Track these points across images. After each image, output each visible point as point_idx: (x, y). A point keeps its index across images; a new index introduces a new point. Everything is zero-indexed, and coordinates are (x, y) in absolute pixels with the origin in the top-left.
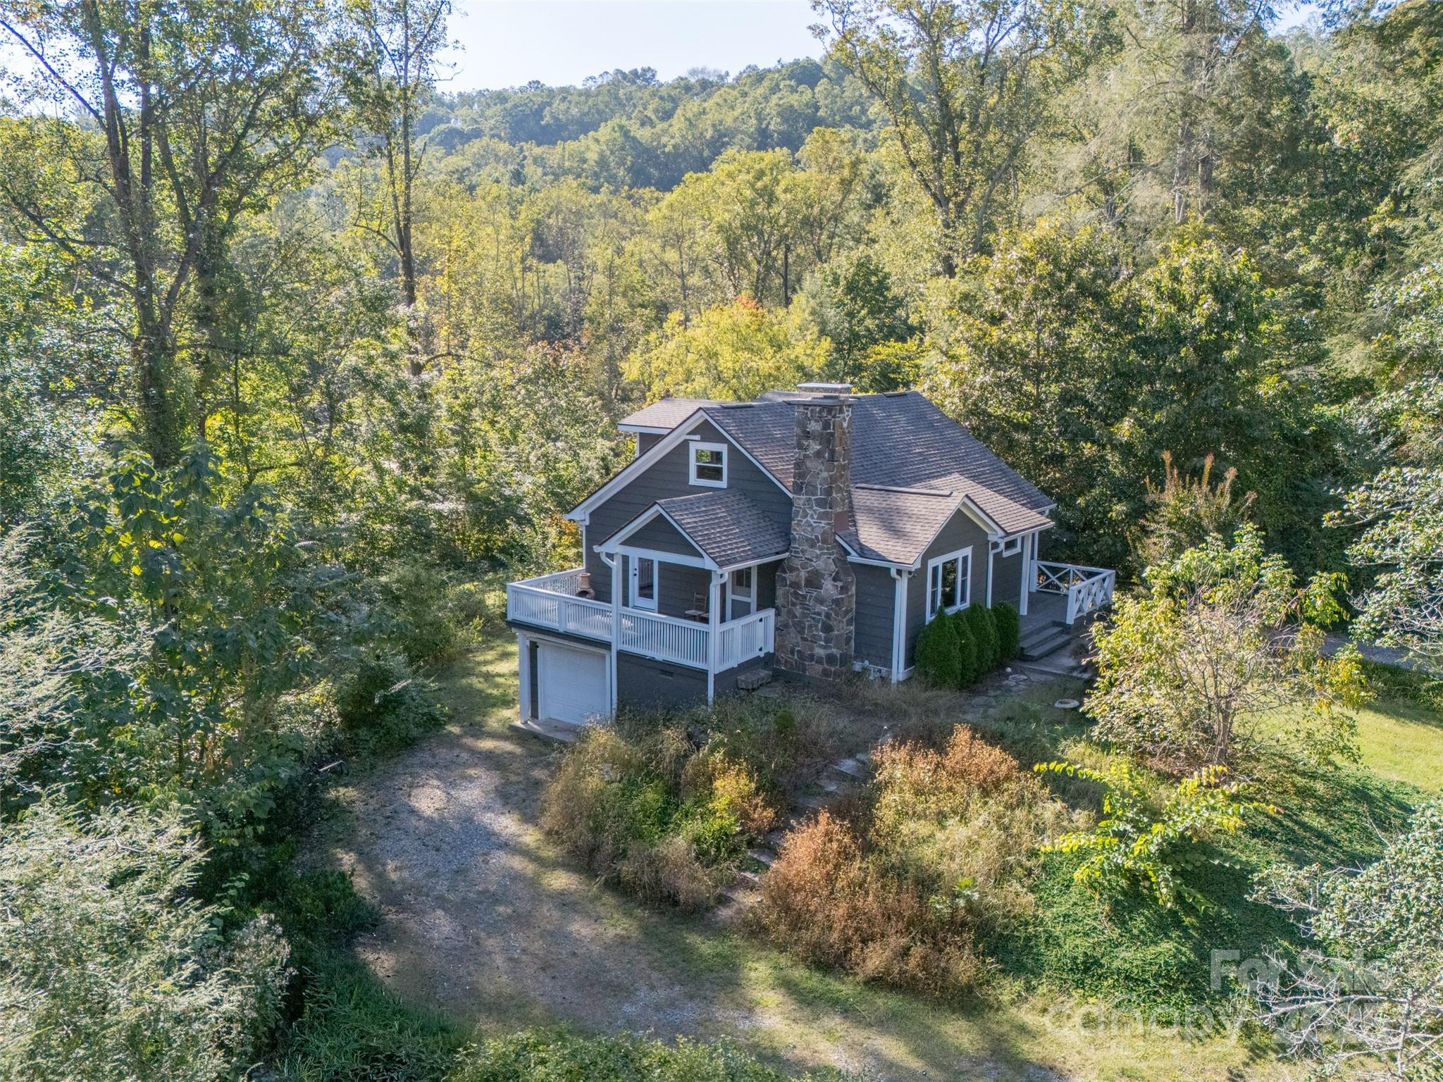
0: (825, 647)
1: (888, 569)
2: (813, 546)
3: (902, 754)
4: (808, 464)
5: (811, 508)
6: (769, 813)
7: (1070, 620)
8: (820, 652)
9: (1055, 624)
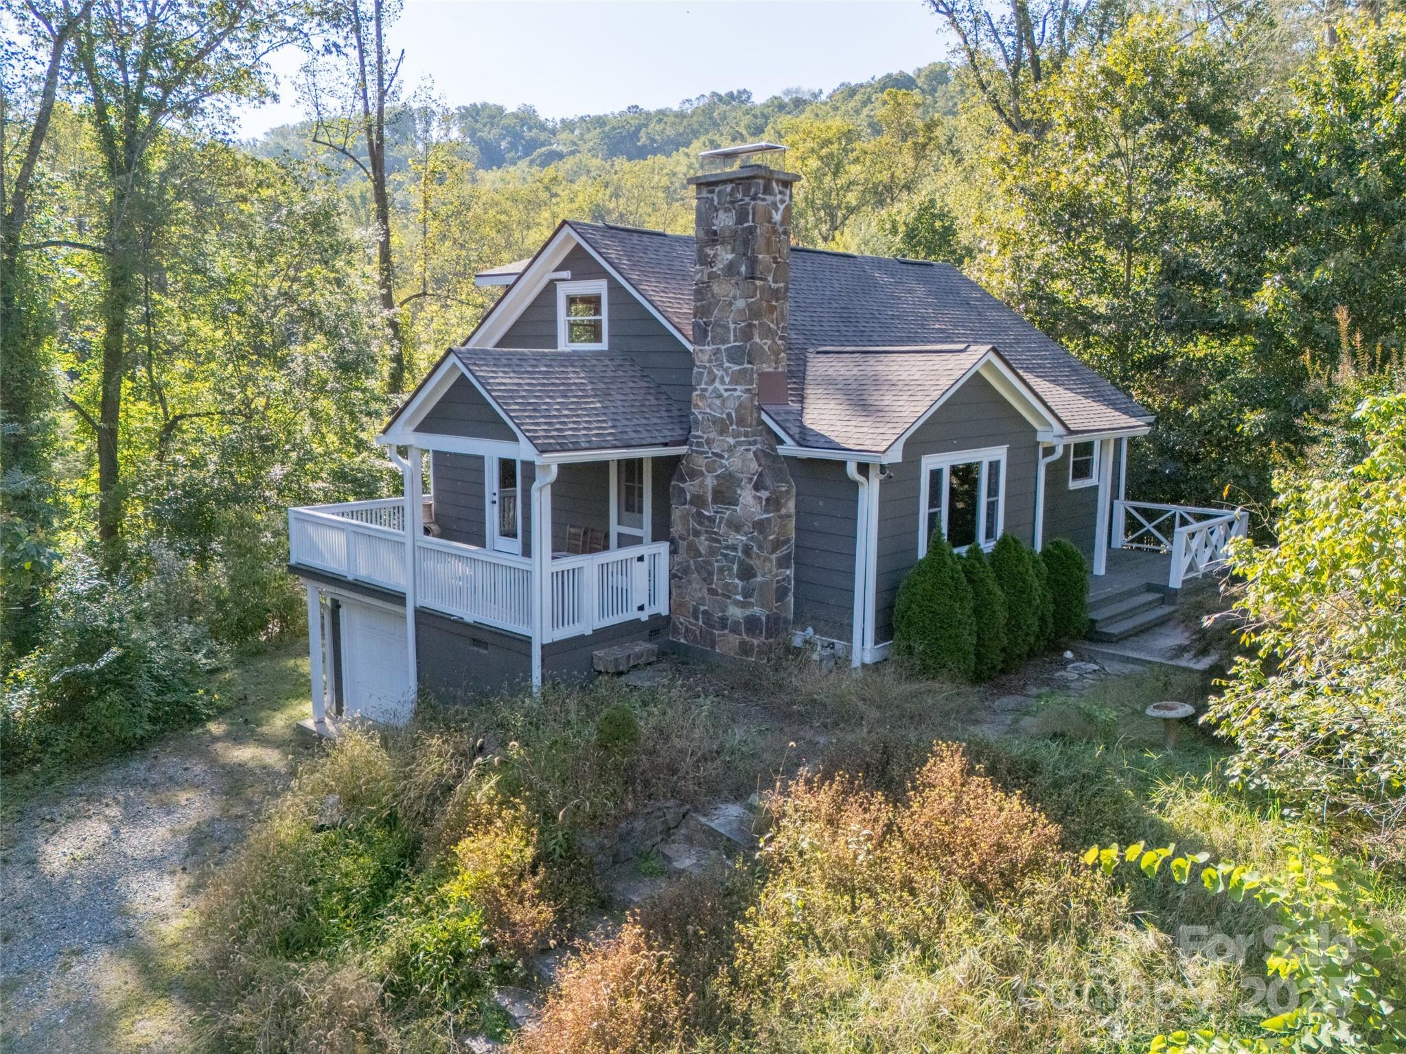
0: (743, 605)
1: (843, 464)
2: (723, 432)
3: (825, 798)
4: (716, 288)
5: (721, 365)
6: (547, 913)
7: (1176, 582)
8: (735, 613)
9: (1150, 588)
